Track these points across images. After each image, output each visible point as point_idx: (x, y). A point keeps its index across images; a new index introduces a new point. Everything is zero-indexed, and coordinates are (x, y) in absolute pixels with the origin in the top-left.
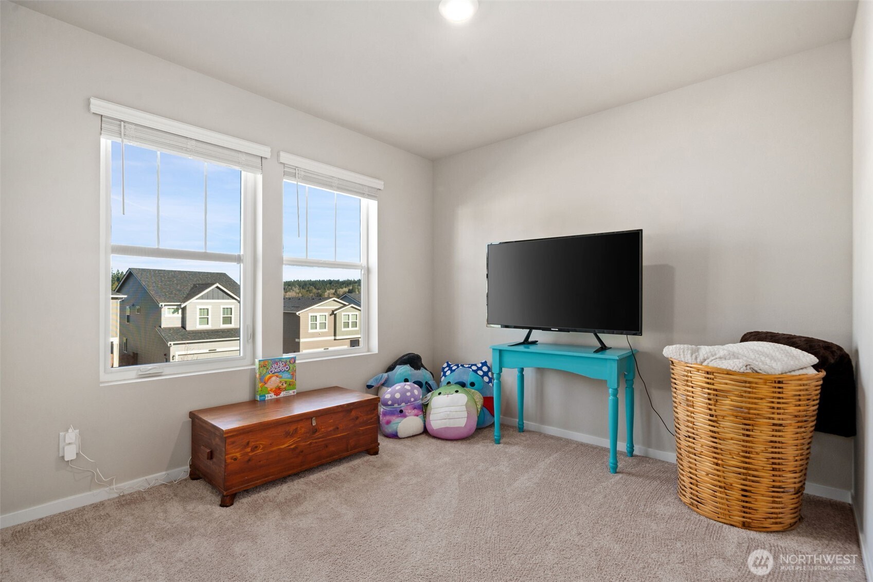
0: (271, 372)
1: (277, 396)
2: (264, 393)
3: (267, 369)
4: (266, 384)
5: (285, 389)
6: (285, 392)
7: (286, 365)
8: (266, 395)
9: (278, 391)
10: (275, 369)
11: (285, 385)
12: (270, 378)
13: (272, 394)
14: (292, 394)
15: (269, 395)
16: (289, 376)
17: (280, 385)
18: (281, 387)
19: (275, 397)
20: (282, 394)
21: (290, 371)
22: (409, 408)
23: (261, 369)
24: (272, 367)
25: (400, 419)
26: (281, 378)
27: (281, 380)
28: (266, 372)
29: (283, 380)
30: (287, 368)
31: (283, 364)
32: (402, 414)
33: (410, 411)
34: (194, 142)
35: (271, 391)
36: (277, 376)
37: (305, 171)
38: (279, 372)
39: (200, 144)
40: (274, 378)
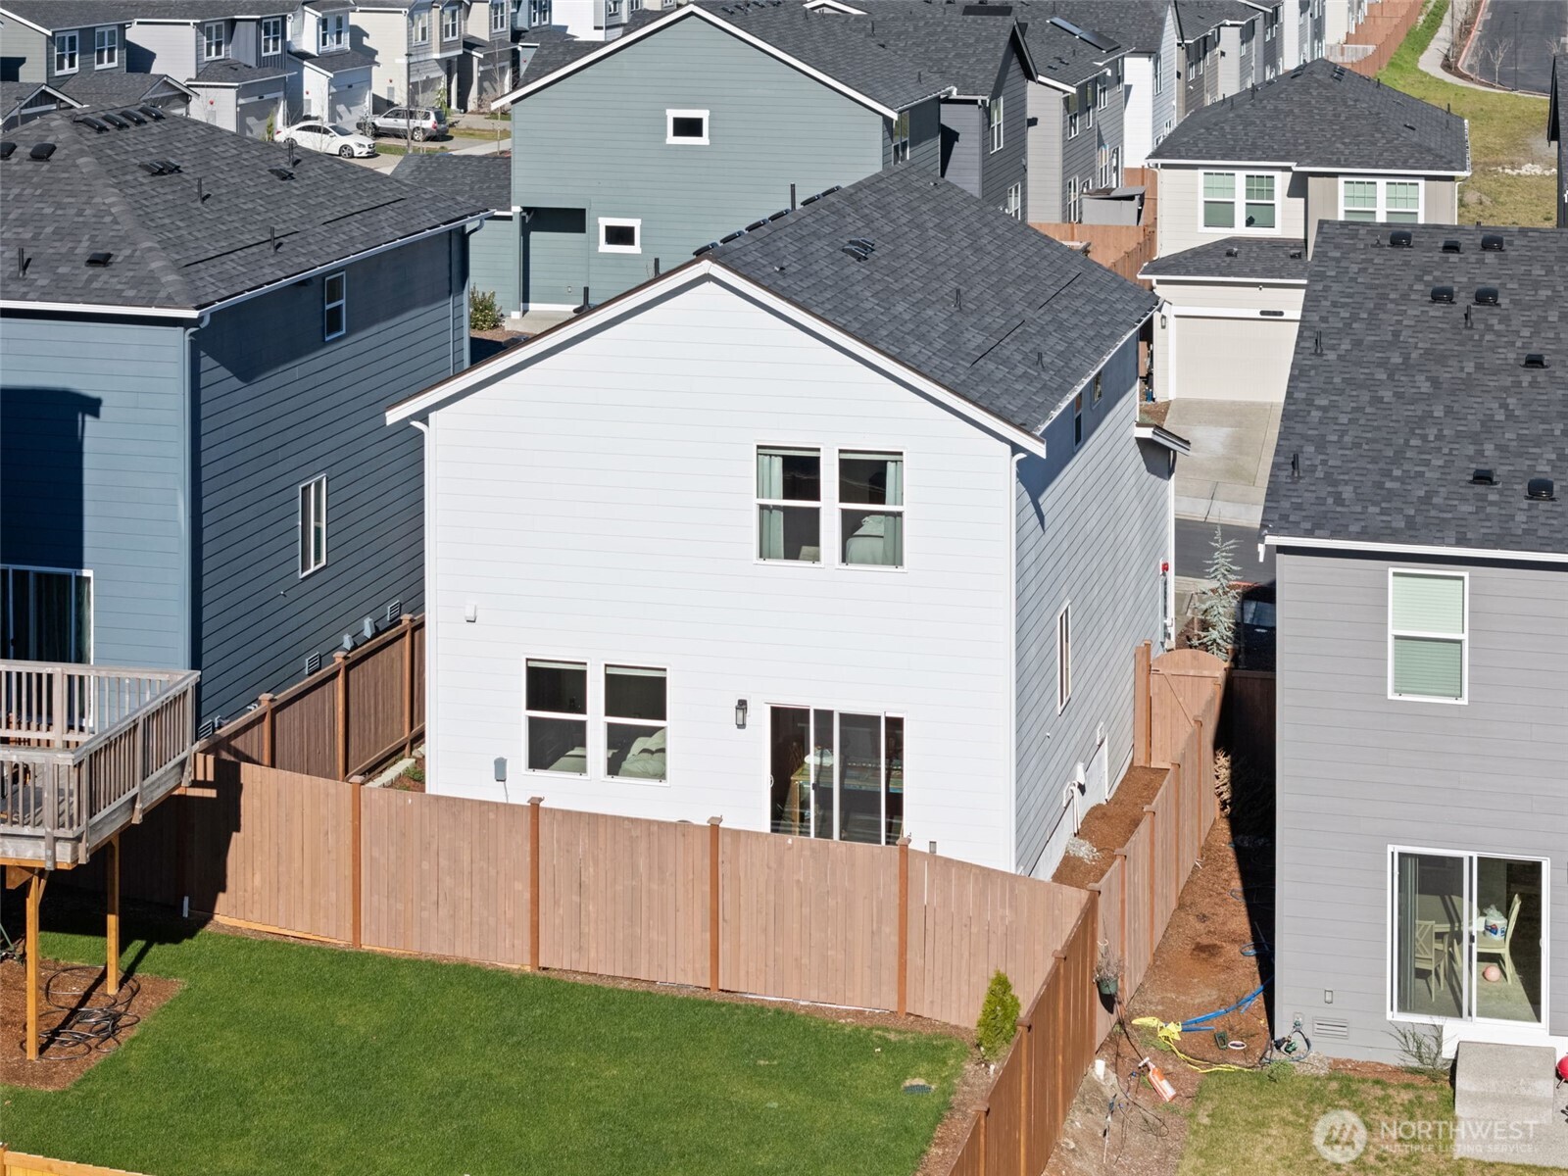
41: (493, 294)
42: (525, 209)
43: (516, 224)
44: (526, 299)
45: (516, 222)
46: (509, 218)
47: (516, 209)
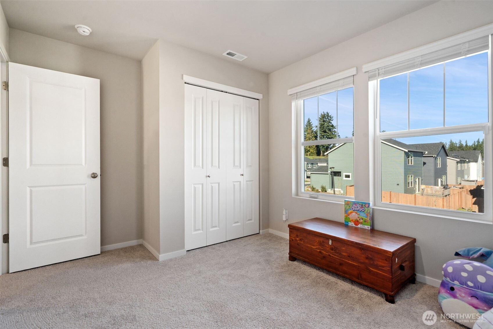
0: (352, 209)
1: (356, 225)
2: (347, 221)
3: (350, 206)
4: (349, 215)
5: (362, 223)
6: (361, 225)
7: (362, 207)
8: (349, 223)
9: (357, 222)
10: (355, 208)
11: (361, 221)
12: (351, 213)
13: (353, 223)
14: (367, 228)
15: (351, 223)
16: (365, 215)
17: (358, 219)
18: (359, 221)
19: (354, 225)
20: (359, 226)
21: (365, 212)
22: (463, 291)
23: (346, 205)
24: (353, 206)
25: (447, 295)
26: (359, 215)
27: (359, 216)
28: (349, 208)
29: (360, 217)
30: (363, 209)
31: (360, 206)
32: (451, 292)
33: (463, 295)
34: (319, 87)
35: (352, 221)
36: (356, 213)
37: (385, 67)
38: (358, 211)
39: (322, 87)
40: (354, 214)
41: (326, 187)
42: (332, 172)
43: (330, 175)
46: (328, 174)
47: (330, 172)
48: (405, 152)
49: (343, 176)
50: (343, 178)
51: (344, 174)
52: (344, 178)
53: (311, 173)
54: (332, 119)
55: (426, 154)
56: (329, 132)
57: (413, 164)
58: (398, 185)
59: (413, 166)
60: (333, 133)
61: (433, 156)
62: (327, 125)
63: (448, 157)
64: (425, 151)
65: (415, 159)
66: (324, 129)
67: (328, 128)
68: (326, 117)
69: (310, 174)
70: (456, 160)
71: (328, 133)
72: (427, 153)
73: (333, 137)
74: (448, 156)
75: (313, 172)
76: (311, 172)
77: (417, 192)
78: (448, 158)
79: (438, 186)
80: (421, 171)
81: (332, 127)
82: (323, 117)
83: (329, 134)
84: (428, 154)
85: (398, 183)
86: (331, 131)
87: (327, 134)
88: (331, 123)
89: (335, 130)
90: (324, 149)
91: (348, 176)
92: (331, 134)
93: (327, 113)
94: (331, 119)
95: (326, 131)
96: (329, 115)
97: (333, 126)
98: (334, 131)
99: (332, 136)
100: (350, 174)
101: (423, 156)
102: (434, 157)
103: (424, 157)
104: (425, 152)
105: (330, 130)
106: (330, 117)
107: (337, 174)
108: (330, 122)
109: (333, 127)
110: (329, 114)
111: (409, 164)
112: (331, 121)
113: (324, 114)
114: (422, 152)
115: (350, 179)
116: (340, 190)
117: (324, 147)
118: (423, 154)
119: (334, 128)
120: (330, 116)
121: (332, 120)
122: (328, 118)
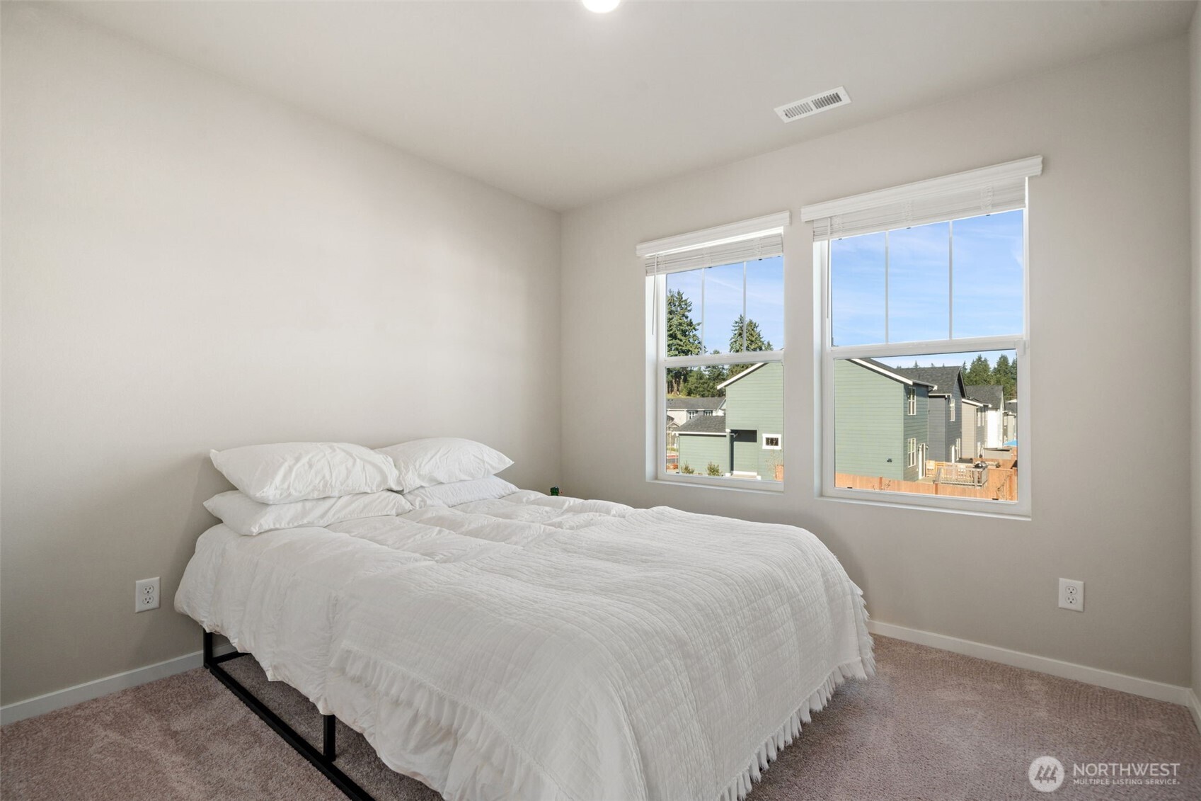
41: (718, 466)
42: (733, 431)
43: (728, 439)
44: (732, 469)
45: (728, 437)
46: (725, 436)
47: (728, 430)
48: (906, 384)
49: (762, 441)
50: (762, 444)
51: (763, 436)
52: (765, 447)
53: (680, 435)
54: (689, 308)
55: (935, 392)
56: (683, 338)
57: (915, 414)
58: (890, 461)
59: (916, 417)
60: (691, 340)
61: (944, 397)
62: (679, 321)
63: (963, 400)
64: (932, 385)
65: (920, 403)
66: (671, 330)
67: (681, 328)
68: (677, 304)
69: (677, 435)
70: (977, 406)
71: (681, 340)
72: (936, 388)
73: (691, 349)
74: (963, 396)
75: (684, 431)
76: (680, 431)
77: (920, 477)
78: (963, 402)
79: (951, 461)
80: (924, 430)
81: (689, 327)
82: (670, 303)
83: (682, 343)
84: (938, 391)
85: (890, 458)
86: (685, 336)
87: (680, 342)
88: (687, 318)
89: (695, 332)
90: (672, 376)
91: (772, 442)
92: (687, 341)
93: (679, 293)
94: (686, 308)
95: (675, 334)
96: (684, 299)
97: (690, 324)
98: (694, 336)
99: (688, 347)
100: (779, 436)
101: (930, 394)
102: (946, 399)
103: (931, 397)
104: (933, 387)
105: (684, 333)
106: (686, 305)
107: (748, 436)
108: (683, 315)
109: (691, 326)
110: (683, 296)
111: (910, 413)
112: (687, 313)
113: (672, 296)
114: (927, 386)
115: (779, 448)
116: (755, 474)
117: (672, 371)
118: (929, 392)
119: (694, 328)
120: (686, 300)
121: (690, 311)
122: (680, 305)
